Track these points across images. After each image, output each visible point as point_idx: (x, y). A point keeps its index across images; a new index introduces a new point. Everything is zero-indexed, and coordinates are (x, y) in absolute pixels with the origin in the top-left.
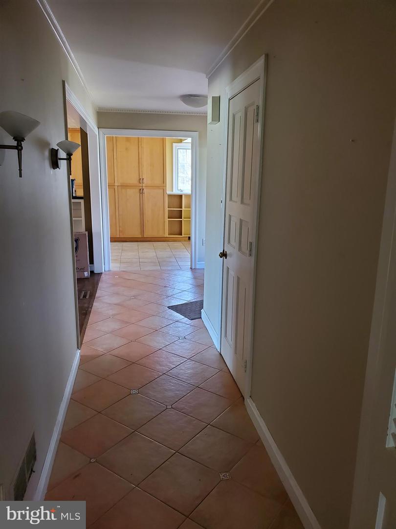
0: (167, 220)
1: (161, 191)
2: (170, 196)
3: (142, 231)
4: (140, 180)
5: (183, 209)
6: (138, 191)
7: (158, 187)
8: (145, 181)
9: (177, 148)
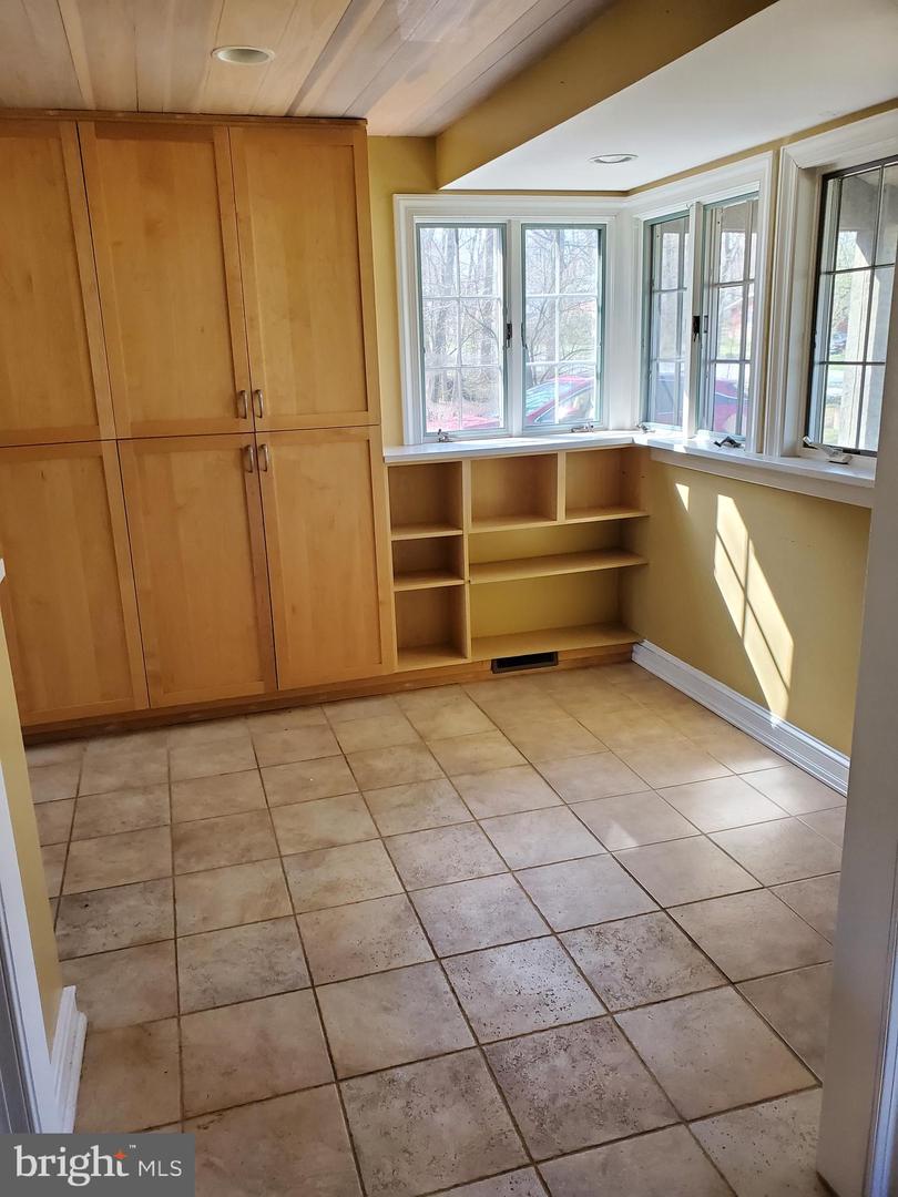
0: (390, 588)
1: (355, 451)
2: (398, 471)
3: (269, 664)
4: (241, 401)
5: (468, 529)
6: (230, 456)
7: (338, 432)
8: (266, 403)
9: (417, 220)
